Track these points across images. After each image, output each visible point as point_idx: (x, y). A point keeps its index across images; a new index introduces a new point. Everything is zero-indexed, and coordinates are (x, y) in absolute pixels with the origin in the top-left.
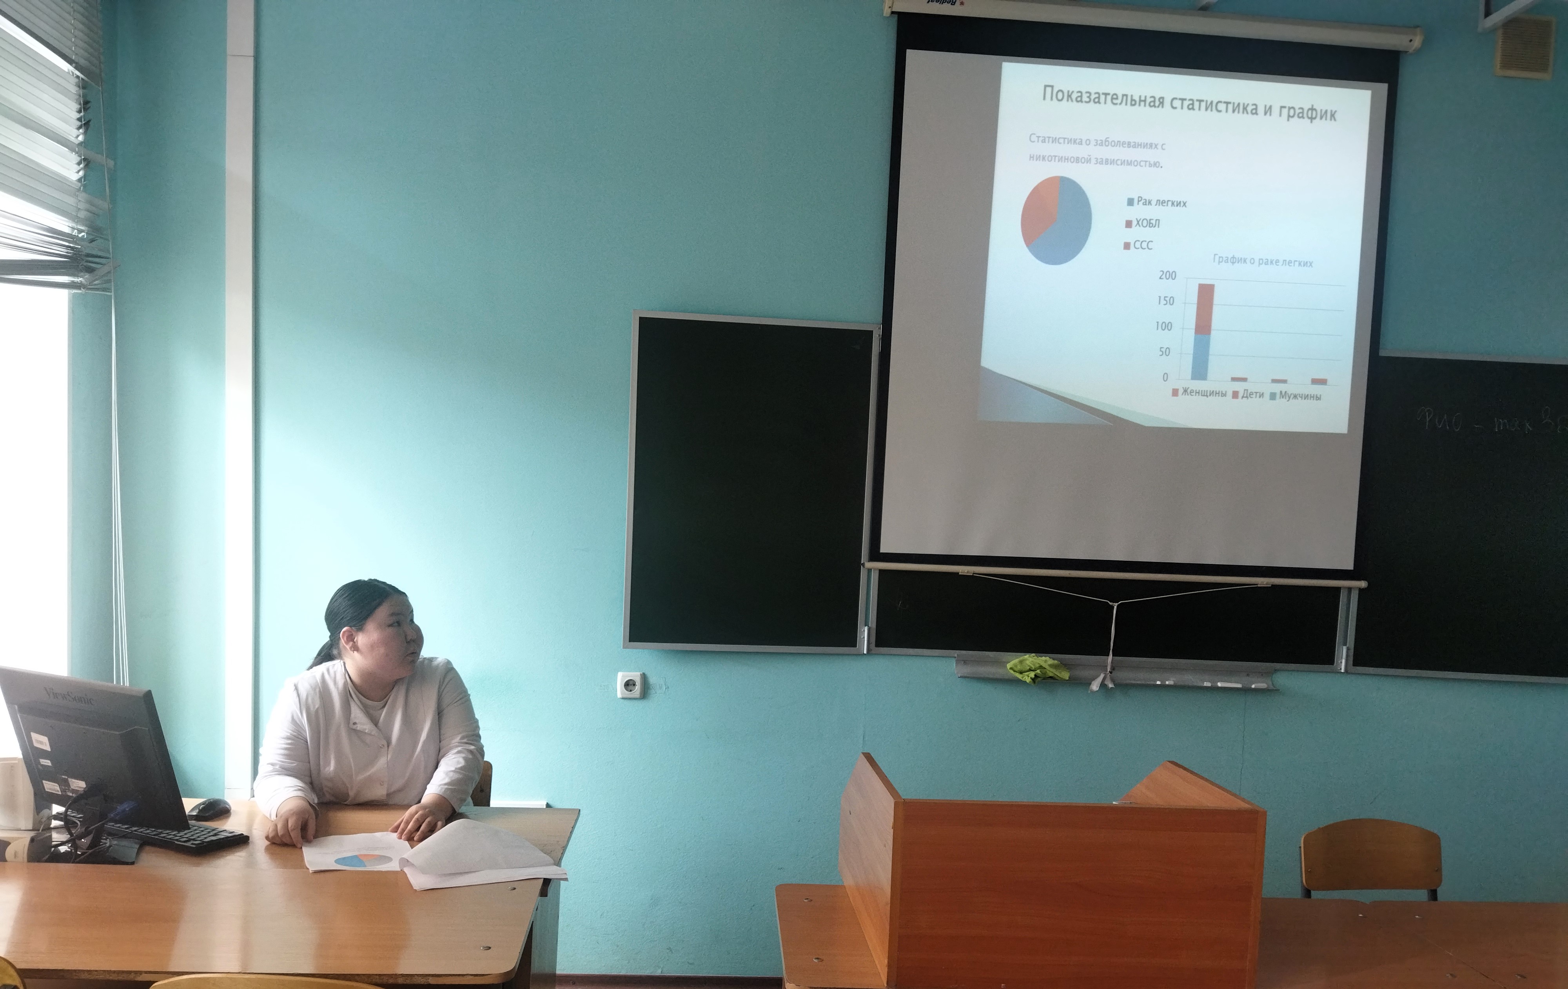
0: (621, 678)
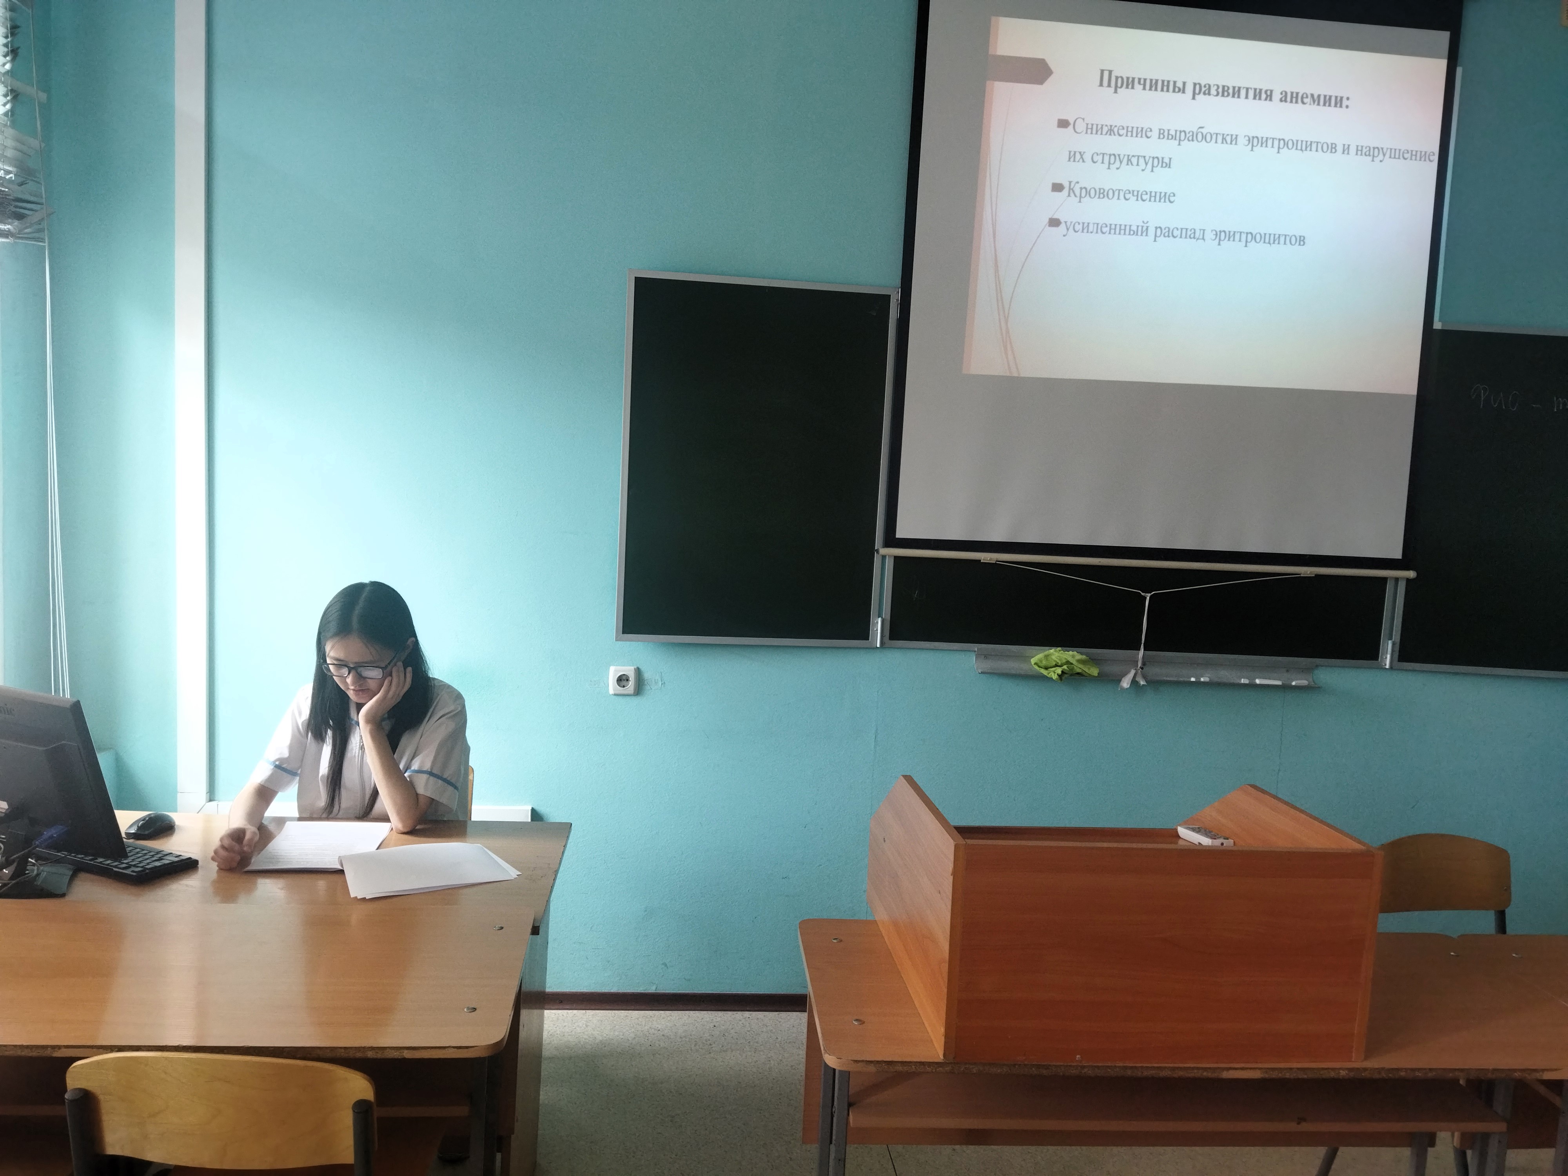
0: (613, 673)
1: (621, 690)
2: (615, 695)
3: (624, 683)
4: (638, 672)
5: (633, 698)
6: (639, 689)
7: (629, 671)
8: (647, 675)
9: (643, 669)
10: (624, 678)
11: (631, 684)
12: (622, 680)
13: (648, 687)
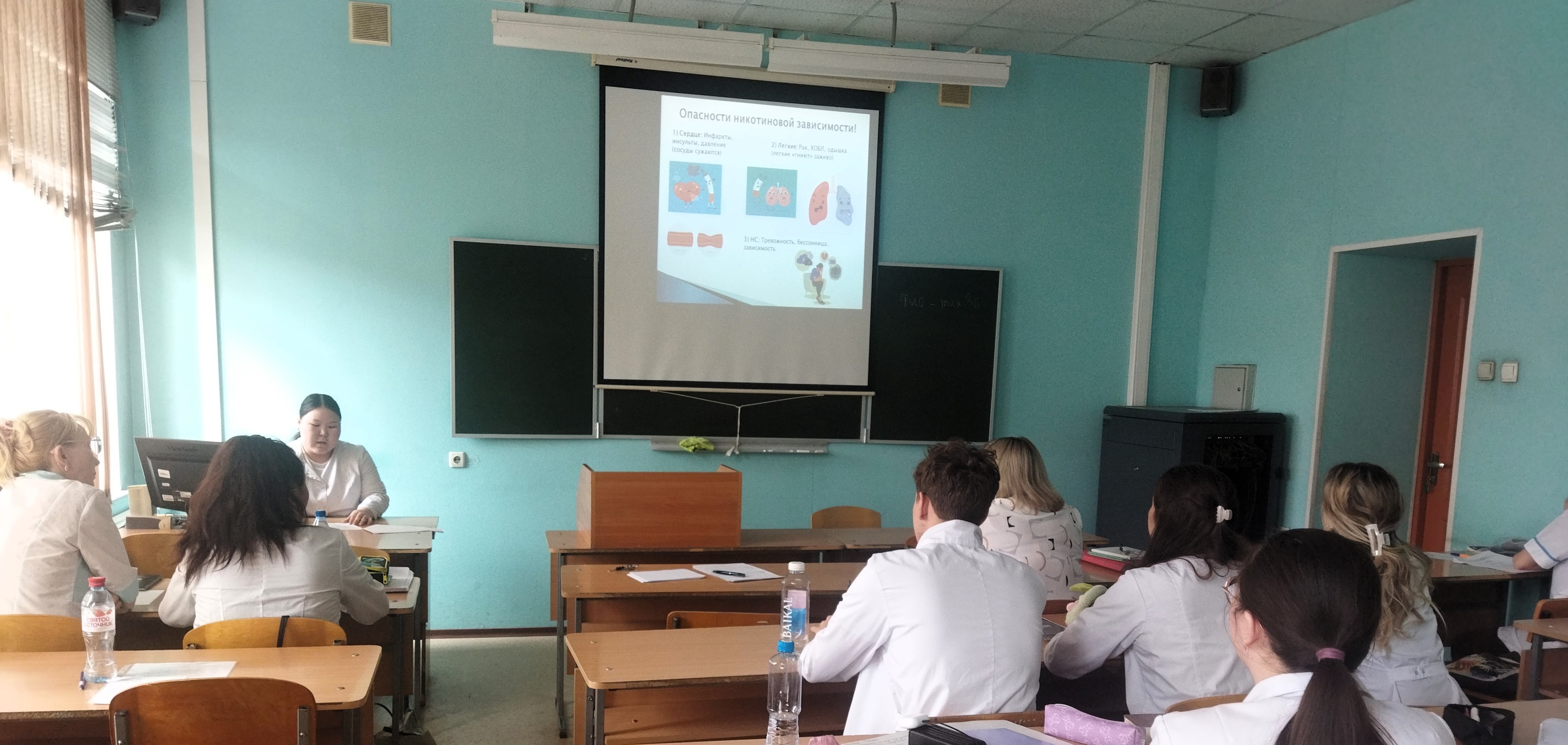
0: (451, 455)
1: (456, 465)
2: (453, 468)
3: (457, 461)
4: (465, 456)
5: (462, 469)
6: (466, 464)
7: (460, 454)
8: (470, 457)
9: (468, 454)
10: (458, 458)
11: (462, 461)
12: (456, 459)
13: (470, 463)
